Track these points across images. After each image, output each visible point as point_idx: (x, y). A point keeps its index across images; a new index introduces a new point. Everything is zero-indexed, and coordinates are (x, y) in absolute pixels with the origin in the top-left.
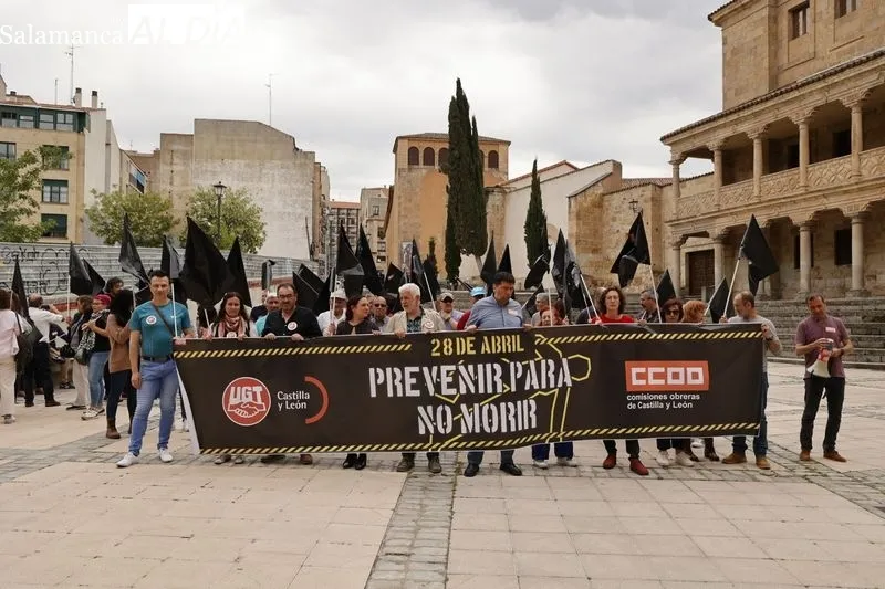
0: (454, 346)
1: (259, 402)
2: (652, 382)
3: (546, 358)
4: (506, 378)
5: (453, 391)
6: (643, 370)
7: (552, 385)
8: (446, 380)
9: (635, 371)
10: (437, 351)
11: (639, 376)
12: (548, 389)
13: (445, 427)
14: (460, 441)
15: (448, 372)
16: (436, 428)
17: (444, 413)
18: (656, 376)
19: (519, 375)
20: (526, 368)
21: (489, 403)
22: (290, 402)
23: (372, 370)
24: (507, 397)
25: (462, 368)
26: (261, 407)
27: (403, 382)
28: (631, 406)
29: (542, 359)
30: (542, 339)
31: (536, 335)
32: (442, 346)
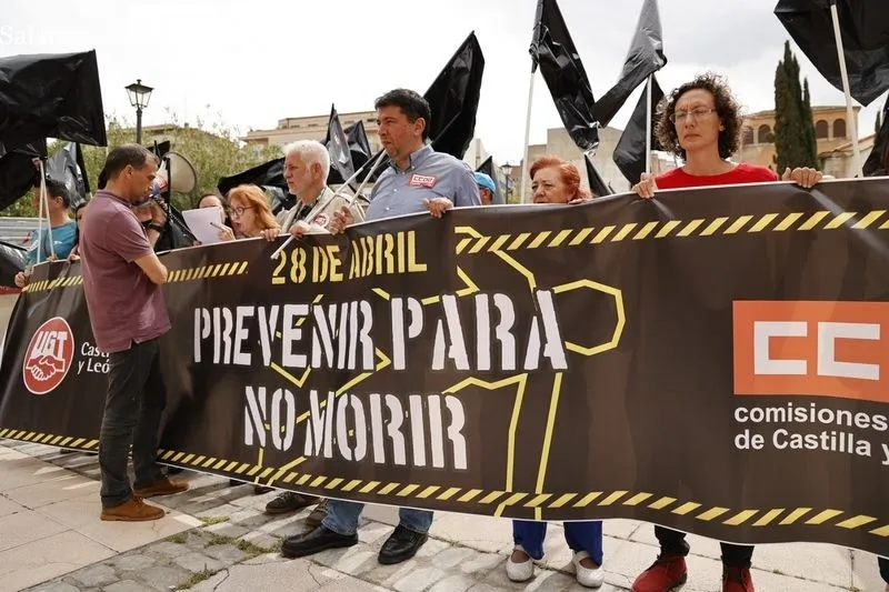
0: (309, 266)
1: (60, 358)
2: (828, 366)
3: (489, 287)
4: (382, 337)
5: (299, 361)
6: (797, 329)
7: (508, 362)
8: (291, 335)
9: (764, 331)
10: (280, 275)
11: (778, 348)
12: (496, 372)
13: (283, 435)
14: (299, 469)
15: (296, 319)
16: (269, 434)
17: (283, 404)
18: (846, 350)
19: (416, 329)
20: (434, 314)
21: (349, 392)
22: (95, 360)
23: (197, 311)
24: (386, 381)
25: (318, 311)
26: (59, 364)
27: (233, 335)
28: (748, 441)
29: (478, 293)
30: (475, 241)
31: (459, 230)
32: (289, 264)
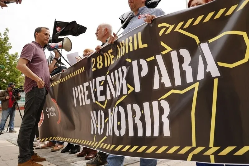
0: (103, 61)
3: (176, 48)
8: (100, 88)
10: (94, 68)
12: (184, 85)
15: (100, 82)
19: (144, 73)
20: (152, 65)
23: (73, 88)
25: (108, 77)
29: (171, 51)
30: (168, 28)
31: (159, 26)
32: (96, 62)
